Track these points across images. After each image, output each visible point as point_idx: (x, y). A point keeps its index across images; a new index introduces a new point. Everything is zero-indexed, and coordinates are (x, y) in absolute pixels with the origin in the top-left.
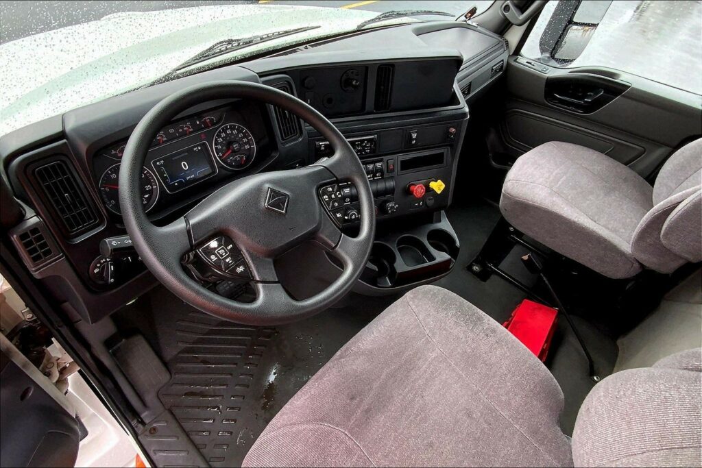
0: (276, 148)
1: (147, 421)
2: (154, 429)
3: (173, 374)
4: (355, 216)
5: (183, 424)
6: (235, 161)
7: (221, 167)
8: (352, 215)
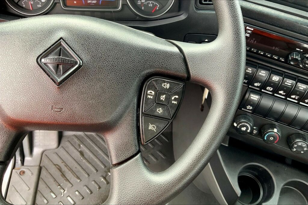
0: (187, 10)
1: (25, 164)
2: (24, 172)
3: (60, 146)
4: (247, 129)
5: (40, 182)
6: (144, 5)
7: (125, 5)
8: (244, 126)
